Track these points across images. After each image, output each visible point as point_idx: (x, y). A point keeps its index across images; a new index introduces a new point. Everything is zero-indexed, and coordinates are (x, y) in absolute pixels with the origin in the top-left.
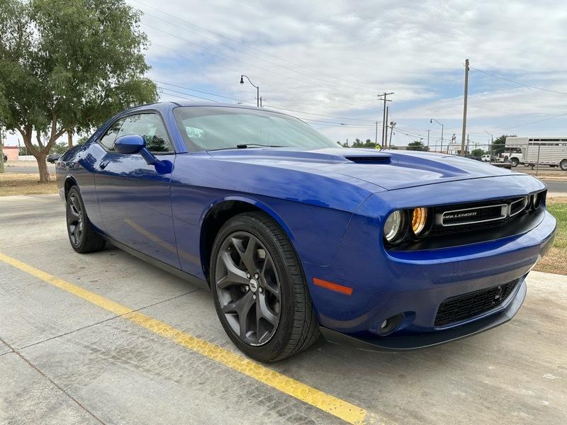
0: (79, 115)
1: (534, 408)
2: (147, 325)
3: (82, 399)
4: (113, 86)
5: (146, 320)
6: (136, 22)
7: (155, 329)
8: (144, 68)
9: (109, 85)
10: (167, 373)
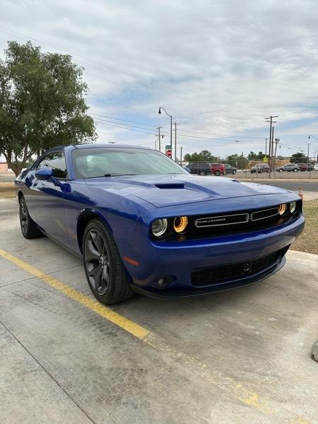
0: (41, 142)
1: (247, 334)
2: (50, 283)
4: (64, 121)
5: (51, 280)
6: (80, 75)
7: (54, 285)
9: (61, 121)
10: (50, 308)
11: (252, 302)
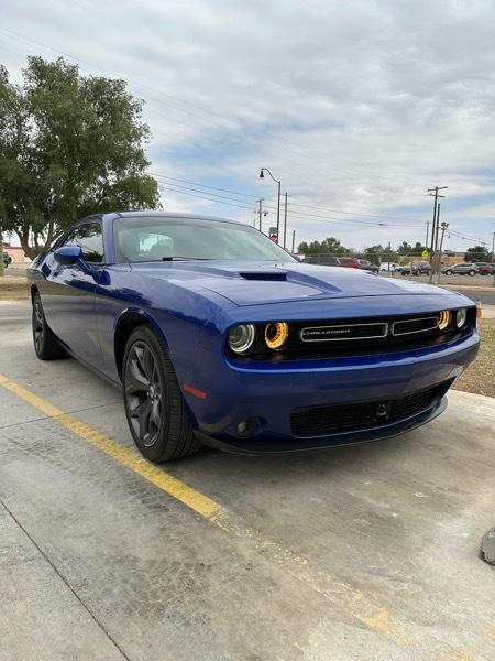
0: (75, 216)
1: (377, 517)
2: (70, 426)
4: (111, 183)
5: (72, 422)
6: (137, 112)
7: (76, 431)
8: (144, 164)
9: (107, 183)
10: (67, 464)
11: (388, 466)
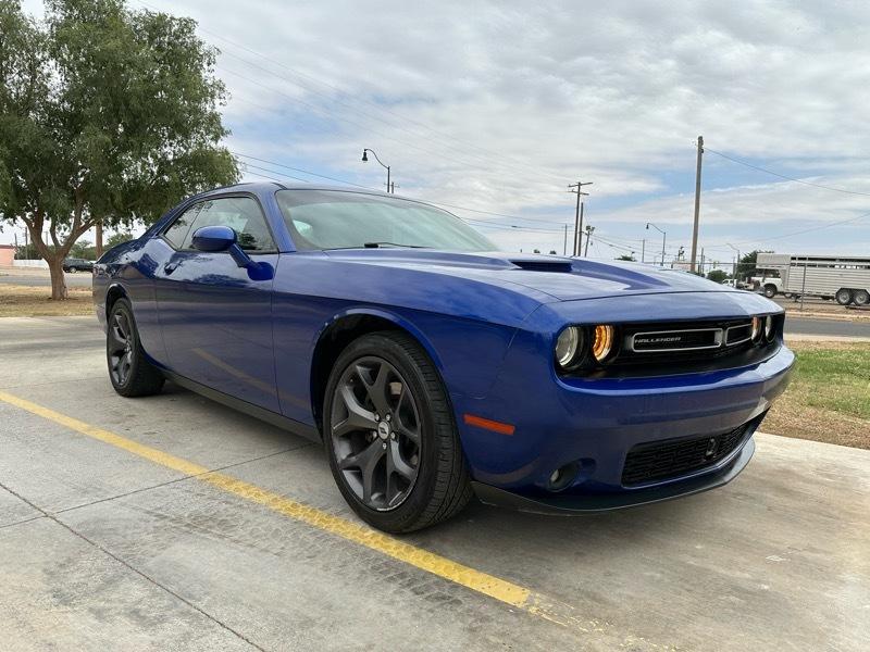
1: (748, 592)
2: (230, 489)
3: (150, 571)
6: (209, 64)
7: (244, 494)
8: (219, 133)
